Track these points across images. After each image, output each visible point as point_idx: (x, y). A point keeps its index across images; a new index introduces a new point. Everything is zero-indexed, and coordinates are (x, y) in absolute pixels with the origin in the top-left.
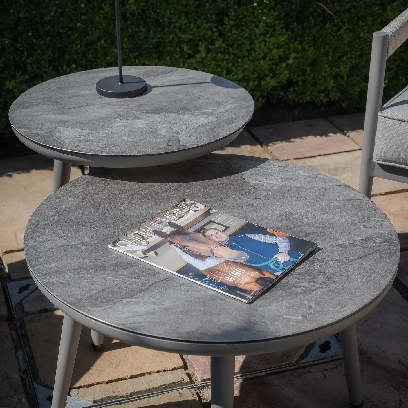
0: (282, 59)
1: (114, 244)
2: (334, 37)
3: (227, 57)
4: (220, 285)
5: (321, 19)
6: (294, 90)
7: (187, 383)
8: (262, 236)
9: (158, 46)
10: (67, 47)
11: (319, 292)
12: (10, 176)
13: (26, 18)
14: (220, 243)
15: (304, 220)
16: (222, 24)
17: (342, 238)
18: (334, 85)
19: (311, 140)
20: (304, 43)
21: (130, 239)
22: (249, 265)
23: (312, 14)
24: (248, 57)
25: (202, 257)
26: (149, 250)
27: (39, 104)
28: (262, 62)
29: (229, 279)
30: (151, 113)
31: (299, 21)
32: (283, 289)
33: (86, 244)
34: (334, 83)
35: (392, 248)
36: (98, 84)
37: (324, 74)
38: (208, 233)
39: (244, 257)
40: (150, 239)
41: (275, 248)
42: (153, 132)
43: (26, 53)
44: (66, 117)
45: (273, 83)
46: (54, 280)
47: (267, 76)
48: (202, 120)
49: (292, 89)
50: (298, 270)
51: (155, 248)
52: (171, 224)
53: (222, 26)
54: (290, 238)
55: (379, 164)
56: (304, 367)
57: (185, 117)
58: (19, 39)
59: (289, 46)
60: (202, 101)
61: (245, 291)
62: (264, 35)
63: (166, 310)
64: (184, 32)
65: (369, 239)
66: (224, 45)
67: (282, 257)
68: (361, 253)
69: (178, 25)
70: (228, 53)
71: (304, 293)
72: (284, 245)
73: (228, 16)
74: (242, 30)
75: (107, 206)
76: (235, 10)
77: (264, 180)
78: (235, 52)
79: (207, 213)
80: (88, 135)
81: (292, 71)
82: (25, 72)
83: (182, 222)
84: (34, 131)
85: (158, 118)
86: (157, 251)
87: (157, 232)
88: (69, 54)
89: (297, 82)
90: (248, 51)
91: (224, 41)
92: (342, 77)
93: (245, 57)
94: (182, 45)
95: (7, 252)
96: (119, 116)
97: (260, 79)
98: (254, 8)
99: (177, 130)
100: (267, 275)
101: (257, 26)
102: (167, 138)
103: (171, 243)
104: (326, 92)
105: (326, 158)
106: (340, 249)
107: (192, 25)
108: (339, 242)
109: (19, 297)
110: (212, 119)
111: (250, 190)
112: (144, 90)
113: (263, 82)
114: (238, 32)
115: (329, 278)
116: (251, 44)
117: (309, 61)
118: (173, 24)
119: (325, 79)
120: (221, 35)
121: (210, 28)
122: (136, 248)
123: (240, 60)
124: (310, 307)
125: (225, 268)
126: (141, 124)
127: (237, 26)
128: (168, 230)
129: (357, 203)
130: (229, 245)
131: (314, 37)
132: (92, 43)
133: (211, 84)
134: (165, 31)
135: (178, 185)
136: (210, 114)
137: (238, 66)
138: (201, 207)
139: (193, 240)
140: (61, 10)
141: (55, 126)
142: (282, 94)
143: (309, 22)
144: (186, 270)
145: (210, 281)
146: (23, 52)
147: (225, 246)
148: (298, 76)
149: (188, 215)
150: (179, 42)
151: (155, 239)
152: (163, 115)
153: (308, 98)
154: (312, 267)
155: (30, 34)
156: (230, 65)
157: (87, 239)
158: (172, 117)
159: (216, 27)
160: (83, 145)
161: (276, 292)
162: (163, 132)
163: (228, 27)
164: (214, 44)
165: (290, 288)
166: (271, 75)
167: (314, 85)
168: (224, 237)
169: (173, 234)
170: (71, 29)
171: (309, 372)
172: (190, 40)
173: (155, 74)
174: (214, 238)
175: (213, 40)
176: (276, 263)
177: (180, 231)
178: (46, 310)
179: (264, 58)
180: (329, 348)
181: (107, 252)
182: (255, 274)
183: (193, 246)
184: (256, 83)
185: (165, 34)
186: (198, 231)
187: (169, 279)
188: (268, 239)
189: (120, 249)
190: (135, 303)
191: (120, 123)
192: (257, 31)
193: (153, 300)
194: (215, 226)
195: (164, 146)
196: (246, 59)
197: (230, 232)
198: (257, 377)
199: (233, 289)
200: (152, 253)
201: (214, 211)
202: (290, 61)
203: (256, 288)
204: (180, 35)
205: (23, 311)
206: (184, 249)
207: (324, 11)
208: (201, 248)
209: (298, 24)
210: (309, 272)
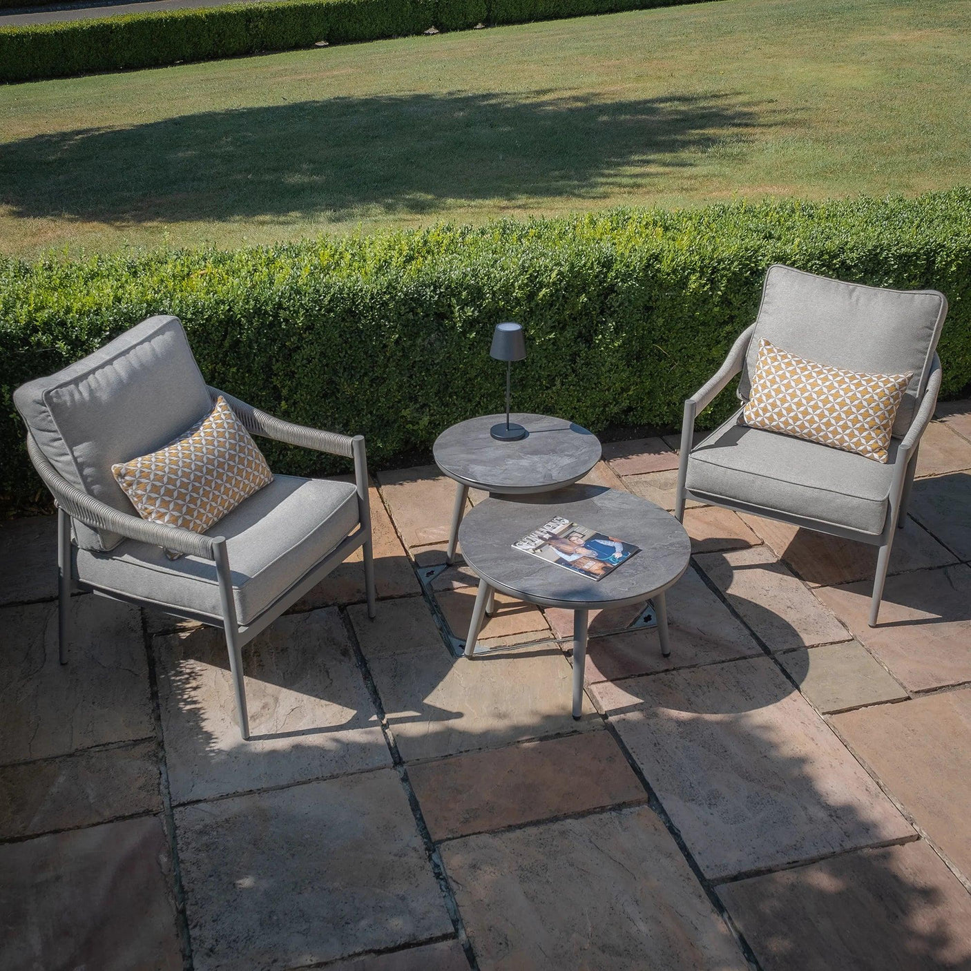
0: (623, 390)
1: (515, 544)
2: (667, 371)
3: (578, 388)
4: (581, 570)
5: (657, 358)
6: (634, 415)
7: (552, 639)
8: (606, 541)
9: (522, 380)
10: (450, 383)
11: (638, 576)
12: (401, 484)
13: (420, 361)
14: (579, 545)
15: (633, 531)
16: (575, 362)
17: (655, 544)
18: (668, 410)
19: (647, 458)
20: (642, 377)
21: (525, 542)
22: (598, 559)
23: (649, 354)
24: (596, 389)
25: (569, 554)
26: (536, 549)
27: (452, 445)
28: (607, 393)
29: (586, 567)
30: (531, 454)
31: (638, 359)
32: (618, 573)
33: (497, 544)
34: (667, 409)
35: (686, 551)
36: (492, 430)
37: (659, 402)
38: (573, 539)
39: (595, 554)
40: (536, 542)
41: (613, 549)
42: (533, 469)
43: (418, 387)
44: (474, 457)
45: (616, 410)
46: (483, 565)
47: (611, 404)
48: (566, 461)
49: (631, 413)
50: (627, 563)
51: (540, 547)
52: (548, 532)
53: (574, 364)
54: (623, 543)
55: (690, 491)
56: (632, 631)
57: (555, 458)
58: (414, 377)
59: (630, 380)
60: (566, 445)
61: (595, 574)
62: (609, 371)
63: (550, 583)
64: (544, 370)
65: (671, 545)
66: (575, 379)
67: (618, 555)
68: (666, 554)
69: (539, 365)
70: (579, 386)
71: (630, 576)
72: (619, 548)
73: (579, 356)
74: (591, 368)
75: (507, 519)
76: (586, 352)
77: (607, 504)
78: (585, 385)
79: (571, 526)
80: (490, 471)
81: (632, 399)
82: (416, 401)
83: (555, 531)
84: (455, 467)
85: (536, 458)
86: (542, 549)
87: (541, 538)
88: (452, 388)
89: (636, 408)
90: (595, 384)
91: (576, 375)
92: (675, 404)
93: (593, 388)
94: (542, 380)
95: (412, 547)
96: (509, 457)
97: (605, 406)
98: (601, 351)
99: (549, 468)
100: (609, 565)
101: (603, 365)
102: (543, 474)
103: (550, 545)
104: (661, 416)
105: (658, 474)
106: (654, 550)
107: (551, 364)
108: (653, 546)
109: (428, 579)
110: (573, 460)
111: (598, 510)
112: (524, 435)
113: (607, 409)
114: (588, 369)
115: (645, 568)
116: (598, 378)
117: (647, 391)
118: (535, 364)
119: (660, 406)
120: (574, 371)
121: (565, 366)
122: (528, 547)
123: (588, 391)
124: (633, 584)
125: (583, 560)
126: (525, 462)
127: (587, 364)
128: (547, 536)
129: (667, 521)
130: (585, 547)
131: (651, 372)
132: (470, 379)
133: (570, 430)
134: (528, 369)
135: (550, 506)
136: (571, 456)
137: (587, 395)
138: (567, 521)
139: (563, 543)
140: (448, 355)
141: (467, 463)
142: (623, 417)
143: (646, 359)
144: (560, 561)
145: (574, 568)
146: (416, 386)
147: (583, 547)
148: (637, 403)
149: (559, 527)
150: (539, 377)
151: (540, 542)
152: (539, 456)
153: (645, 421)
154: (636, 561)
155: (423, 374)
156: (580, 395)
157: (497, 541)
158: (546, 457)
159: (570, 365)
160: (489, 478)
161: (613, 575)
162: (540, 470)
163: (580, 365)
164: (567, 379)
165: (622, 573)
166: (614, 403)
167: (650, 410)
168: (582, 542)
169: (550, 539)
170: (455, 369)
171: (636, 634)
172: (549, 375)
173: (530, 421)
174: (576, 542)
175: (566, 375)
176: (614, 558)
177: (554, 537)
178: (449, 589)
179: (608, 390)
180: (650, 619)
181: (511, 549)
182: (601, 565)
183: (563, 547)
184: (601, 409)
185: (528, 371)
186: (566, 537)
187: (550, 566)
188: (609, 544)
189: (519, 548)
190: (532, 579)
191: (511, 462)
192: (603, 369)
193: (541, 578)
194: (576, 534)
195: (541, 480)
196: (594, 390)
197: (585, 538)
198: (599, 637)
199: (588, 573)
200: (539, 550)
201: (575, 524)
202: (630, 393)
203: (602, 573)
204: (539, 372)
205: (432, 589)
206: (557, 548)
207: (659, 351)
208: (569, 548)
209: (637, 361)
210: (634, 564)
